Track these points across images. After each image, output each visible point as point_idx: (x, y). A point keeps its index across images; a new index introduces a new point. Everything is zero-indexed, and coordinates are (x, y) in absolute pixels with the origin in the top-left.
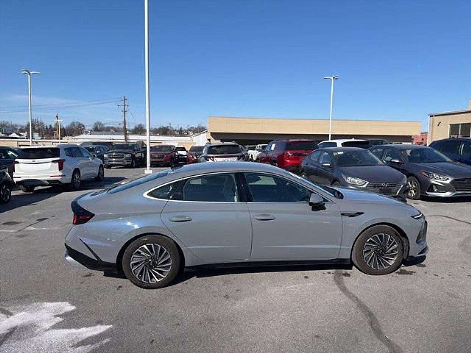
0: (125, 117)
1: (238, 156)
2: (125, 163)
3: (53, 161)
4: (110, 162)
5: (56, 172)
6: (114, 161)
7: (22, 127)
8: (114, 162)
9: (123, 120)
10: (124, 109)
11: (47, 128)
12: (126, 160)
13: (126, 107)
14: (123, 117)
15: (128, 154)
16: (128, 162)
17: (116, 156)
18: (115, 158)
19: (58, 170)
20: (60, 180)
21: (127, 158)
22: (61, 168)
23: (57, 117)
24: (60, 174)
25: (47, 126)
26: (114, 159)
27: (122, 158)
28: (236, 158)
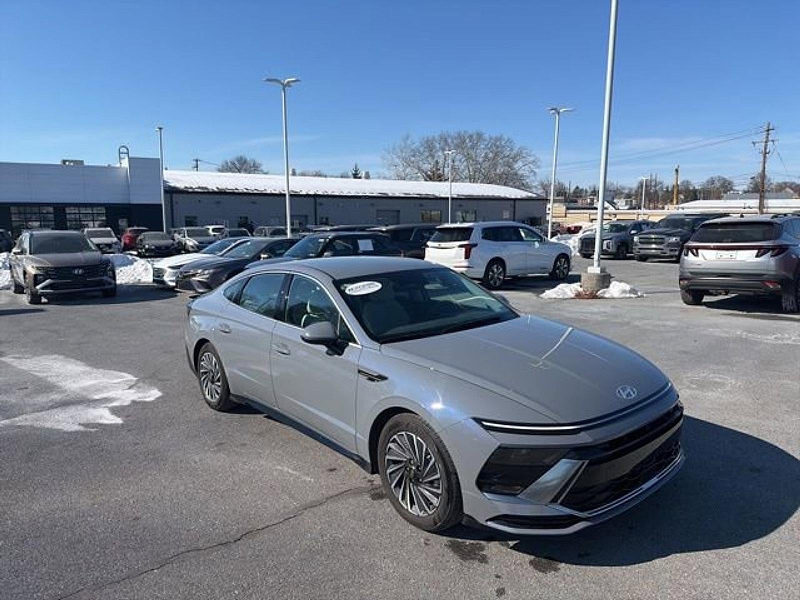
0: (764, 163)
1: (759, 248)
2: (665, 253)
3: (461, 246)
4: (641, 251)
5: (461, 262)
6: (655, 249)
7: (631, 189)
8: (653, 251)
9: (760, 170)
10: (766, 149)
11: (667, 190)
12: (669, 248)
13: (770, 143)
14: (761, 164)
15: (675, 236)
16: (672, 250)
17: (657, 240)
18: (655, 243)
19: (463, 259)
20: (465, 272)
21: (670, 245)
22: (467, 256)
23: (677, 171)
24: (465, 264)
25: (667, 188)
26: (654, 246)
27: (662, 243)
28: (756, 252)
